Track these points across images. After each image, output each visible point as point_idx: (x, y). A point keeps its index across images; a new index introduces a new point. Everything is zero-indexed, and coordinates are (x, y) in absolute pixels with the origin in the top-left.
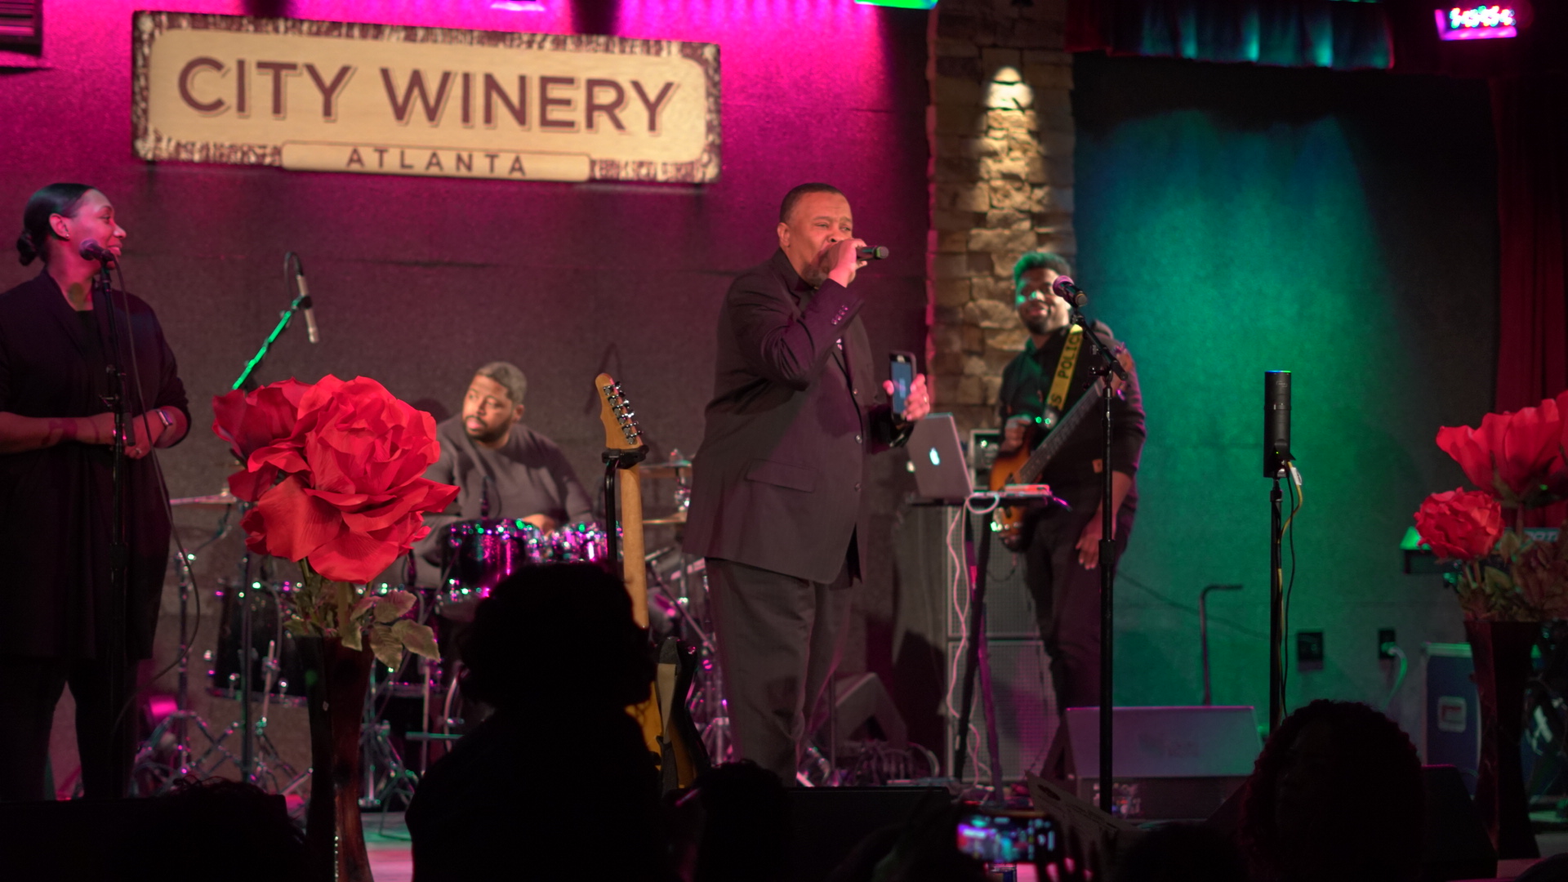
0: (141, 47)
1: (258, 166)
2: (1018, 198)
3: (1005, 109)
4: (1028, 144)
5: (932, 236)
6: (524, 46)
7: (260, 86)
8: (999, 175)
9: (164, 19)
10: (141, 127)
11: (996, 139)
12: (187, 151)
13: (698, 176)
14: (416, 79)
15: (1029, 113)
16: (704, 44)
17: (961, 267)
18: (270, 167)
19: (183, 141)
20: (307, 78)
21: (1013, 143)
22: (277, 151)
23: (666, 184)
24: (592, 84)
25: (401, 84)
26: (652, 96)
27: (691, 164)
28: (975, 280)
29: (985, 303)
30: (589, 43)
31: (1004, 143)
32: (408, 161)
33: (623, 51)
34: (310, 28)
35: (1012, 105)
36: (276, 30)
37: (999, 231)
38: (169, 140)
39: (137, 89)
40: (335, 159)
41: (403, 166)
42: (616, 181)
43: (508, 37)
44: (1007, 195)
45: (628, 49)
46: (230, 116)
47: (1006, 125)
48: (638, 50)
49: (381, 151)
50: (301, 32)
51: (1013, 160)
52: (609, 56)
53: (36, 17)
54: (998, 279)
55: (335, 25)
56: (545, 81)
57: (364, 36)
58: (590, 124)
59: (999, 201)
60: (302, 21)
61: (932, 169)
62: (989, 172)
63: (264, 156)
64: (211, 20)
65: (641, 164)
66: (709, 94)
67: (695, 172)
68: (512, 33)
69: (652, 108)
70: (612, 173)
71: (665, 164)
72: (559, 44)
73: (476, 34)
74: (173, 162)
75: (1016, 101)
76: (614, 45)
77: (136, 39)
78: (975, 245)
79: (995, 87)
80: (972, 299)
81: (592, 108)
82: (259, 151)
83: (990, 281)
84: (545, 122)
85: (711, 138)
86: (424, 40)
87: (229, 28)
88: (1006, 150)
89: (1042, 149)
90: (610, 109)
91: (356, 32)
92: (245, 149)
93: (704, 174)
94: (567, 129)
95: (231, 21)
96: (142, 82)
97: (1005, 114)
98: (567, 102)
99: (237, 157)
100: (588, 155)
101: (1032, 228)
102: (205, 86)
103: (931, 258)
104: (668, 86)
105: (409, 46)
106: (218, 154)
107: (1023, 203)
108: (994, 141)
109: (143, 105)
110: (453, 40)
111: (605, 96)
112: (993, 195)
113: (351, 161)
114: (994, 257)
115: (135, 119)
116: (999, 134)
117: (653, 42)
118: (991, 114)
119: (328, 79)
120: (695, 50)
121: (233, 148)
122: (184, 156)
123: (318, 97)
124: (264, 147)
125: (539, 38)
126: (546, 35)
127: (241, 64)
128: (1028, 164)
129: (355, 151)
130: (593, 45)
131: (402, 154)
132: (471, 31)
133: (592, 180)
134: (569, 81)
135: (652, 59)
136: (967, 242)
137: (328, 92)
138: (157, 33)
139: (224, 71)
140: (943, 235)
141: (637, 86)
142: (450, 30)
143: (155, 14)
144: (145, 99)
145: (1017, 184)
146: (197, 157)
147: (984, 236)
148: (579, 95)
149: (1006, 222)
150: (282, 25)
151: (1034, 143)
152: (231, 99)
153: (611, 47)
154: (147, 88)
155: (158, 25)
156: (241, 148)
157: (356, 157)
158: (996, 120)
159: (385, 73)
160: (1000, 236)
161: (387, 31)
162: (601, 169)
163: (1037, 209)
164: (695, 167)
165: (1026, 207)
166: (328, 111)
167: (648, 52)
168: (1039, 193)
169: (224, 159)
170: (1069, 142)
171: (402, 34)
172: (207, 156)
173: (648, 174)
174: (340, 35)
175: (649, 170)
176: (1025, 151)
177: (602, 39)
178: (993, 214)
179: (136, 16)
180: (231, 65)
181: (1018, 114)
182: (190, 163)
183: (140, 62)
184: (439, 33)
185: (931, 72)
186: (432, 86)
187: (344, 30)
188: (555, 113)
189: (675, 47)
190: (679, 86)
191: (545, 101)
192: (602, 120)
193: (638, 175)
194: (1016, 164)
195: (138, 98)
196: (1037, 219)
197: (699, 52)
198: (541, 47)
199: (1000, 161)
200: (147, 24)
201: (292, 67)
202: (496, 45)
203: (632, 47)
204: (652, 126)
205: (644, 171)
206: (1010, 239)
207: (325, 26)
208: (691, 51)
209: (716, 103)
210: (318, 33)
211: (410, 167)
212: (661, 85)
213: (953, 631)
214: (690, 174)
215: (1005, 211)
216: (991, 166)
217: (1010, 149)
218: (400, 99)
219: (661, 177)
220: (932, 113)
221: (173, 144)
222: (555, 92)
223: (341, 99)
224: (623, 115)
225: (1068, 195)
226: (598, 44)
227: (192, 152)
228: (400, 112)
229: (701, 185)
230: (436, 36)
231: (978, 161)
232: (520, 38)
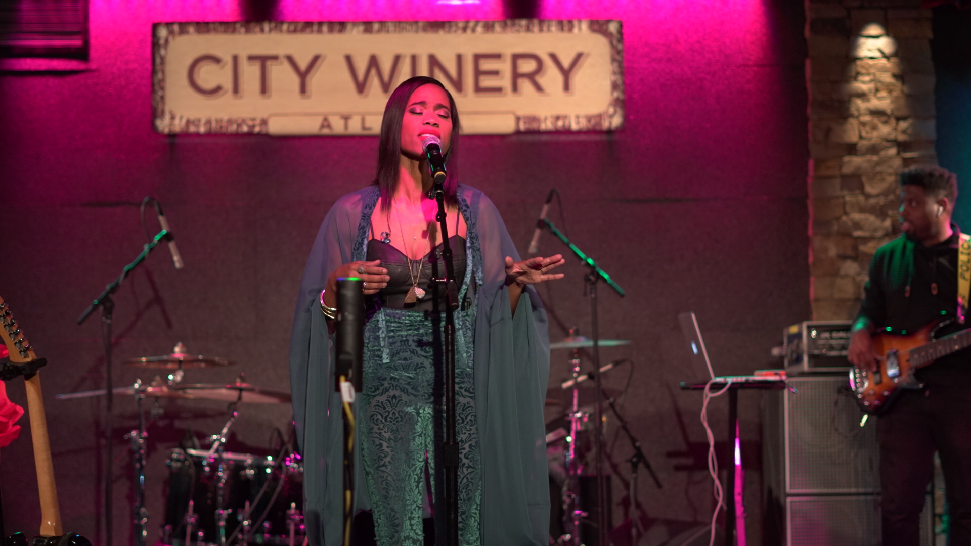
0: (159, 50)
1: (250, 134)
2: (885, 130)
3: (872, 58)
4: (892, 85)
5: (811, 163)
6: (460, 32)
7: (250, 73)
8: (867, 112)
9: (176, 28)
10: (159, 110)
11: (864, 82)
12: (195, 126)
13: (606, 125)
14: (374, 62)
15: (894, 60)
16: (609, 21)
17: (835, 188)
18: (259, 135)
19: (192, 118)
20: (286, 66)
21: (879, 85)
22: (264, 122)
23: (579, 132)
24: (516, 57)
25: (361, 67)
26: (566, 63)
27: (600, 116)
28: (848, 198)
29: (856, 216)
30: (513, 25)
31: (872, 86)
32: (368, 125)
33: (541, 30)
34: (288, 28)
35: (877, 54)
36: (262, 31)
37: (868, 157)
38: (181, 118)
39: (156, 80)
40: (309, 126)
41: (364, 128)
42: (538, 132)
43: (447, 26)
44: (874, 128)
45: (545, 28)
46: (227, 98)
47: (872, 71)
48: (553, 29)
49: (346, 118)
50: (281, 31)
51: (880, 99)
52: (529, 36)
53: (84, 33)
54: (868, 196)
55: (308, 25)
56: (478, 57)
57: (331, 30)
58: (515, 88)
59: (867, 133)
60: (282, 22)
61: (809, 111)
62: (858, 110)
63: (254, 126)
64: (212, 26)
65: (558, 118)
66: (613, 60)
67: (603, 122)
68: (449, 22)
69: (567, 73)
70: (534, 126)
71: (578, 117)
72: (489, 28)
73: (421, 24)
74: (185, 135)
75: (880, 51)
76: (533, 26)
77: (155, 45)
78: (846, 170)
79: (862, 41)
80: (846, 213)
81: (516, 76)
82: (250, 123)
83: (861, 198)
84: (478, 89)
85: (616, 94)
86: (379, 31)
87: (225, 32)
88: (873, 91)
89: (906, 89)
90: (531, 76)
91: (325, 28)
92: (239, 122)
93: (611, 123)
94: (496, 94)
95: (227, 26)
96: (160, 76)
97: (871, 62)
98: (495, 73)
99: (233, 128)
100: (513, 113)
101: (898, 153)
102: (208, 76)
103: (810, 181)
104: (579, 57)
105: (367, 37)
106: (218, 127)
107: (889, 134)
108: (863, 85)
109: (160, 93)
110: (402, 30)
111: (527, 66)
112: (862, 128)
113: (322, 127)
114: (864, 179)
115: (154, 104)
116: (867, 78)
117: (566, 23)
118: (859, 63)
119: (303, 65)
120: (601, 25)
121: (230, 122)
122: (192, 129)
123: (295, 80)
124: (253, 120)
125: (472, 24)
126: (477, 22)
127: (235, 59)
128: (892, 102)
129: (326, 120)
130: (517, 28)
131: (363, 120)
132: (416, 22)
133: (518, 133)
134: (497, 56)
135: (565, 35)
136: (840, 167)
137: (303, 76)
138: (171, 39)
139: (222, 64)
140: (819, 163)
141: (554, 57)
142: (399, 22)
143: (168, 24)
144: (162, 89)
145: (884, 119)
146: (202, 130)
147: (854, 162)
148: (505, 67)
149: (874, 149)
150: (266, 26)
151: (898, 84)
152: (228, 84)
153: (531, 28)
154: (163, 80)
155: (171, 33)
156: (236, 121)
157: (326, 124)
158: (863, 67)
159: (349, 59)
160: (869, 161)
161: (349, 26)
162: (525, 123)
163: (901, 138)
164: (603, 118)
165: (892, 136)
166: (303, 89)
167: (562, 29)
168: (903, 125)
169: (224, 131)
170: (930, 81)
171: (361, 28)
172: (210, 129)
173: (564, 126)
174: (312, 32)
175: (564, 123)
176: (890, 91)
177: (524, 22)
178: (863, 144)
179: (155, 27)
180: (228, 59)
181: (884, 61)
182: (198, 135)
183: (158, 60)
184: (391, 26)
185: (807, 33)
186: (386, 66)
187: (315, 27)
188: (486, 82)
189: (585, 25)
190: (588, 55)
191: (478, 73)
192: (526, 85)
193: (555, 127)
194: (883, 102)
195: (157, 88)
196: (902, 146)
197: (605, 27)
198: (474, 30)
199: (868, 100)
200: (163, 32)
201: (275, 58)
202: (437, 31)
203: (549, 27)
204: (567, 87)
205: (560, 124)
206: (878, 164)
207: (300, 26)
208: (598, 27)
209: (620, 66)
210: (295, 31)
211: (369, 129)
212: (572, 55)
213: (791, 488)
214: (599, 124)
215: (874, 141)
216: (860, 104)
217: (877, 90)
218: (361, 76)
219: (574, 127)
220: (808, 63)
221: (184, 121)
222: (486, 65)
223: (314, 80)
224: (542, 80)
225: (931, 125)
226: (520, 26)
227: (198, 126)
228: (361, 87)
229: (609, 132)
230: (388, 28)
231: (849, 101)
232: (457, 26)
